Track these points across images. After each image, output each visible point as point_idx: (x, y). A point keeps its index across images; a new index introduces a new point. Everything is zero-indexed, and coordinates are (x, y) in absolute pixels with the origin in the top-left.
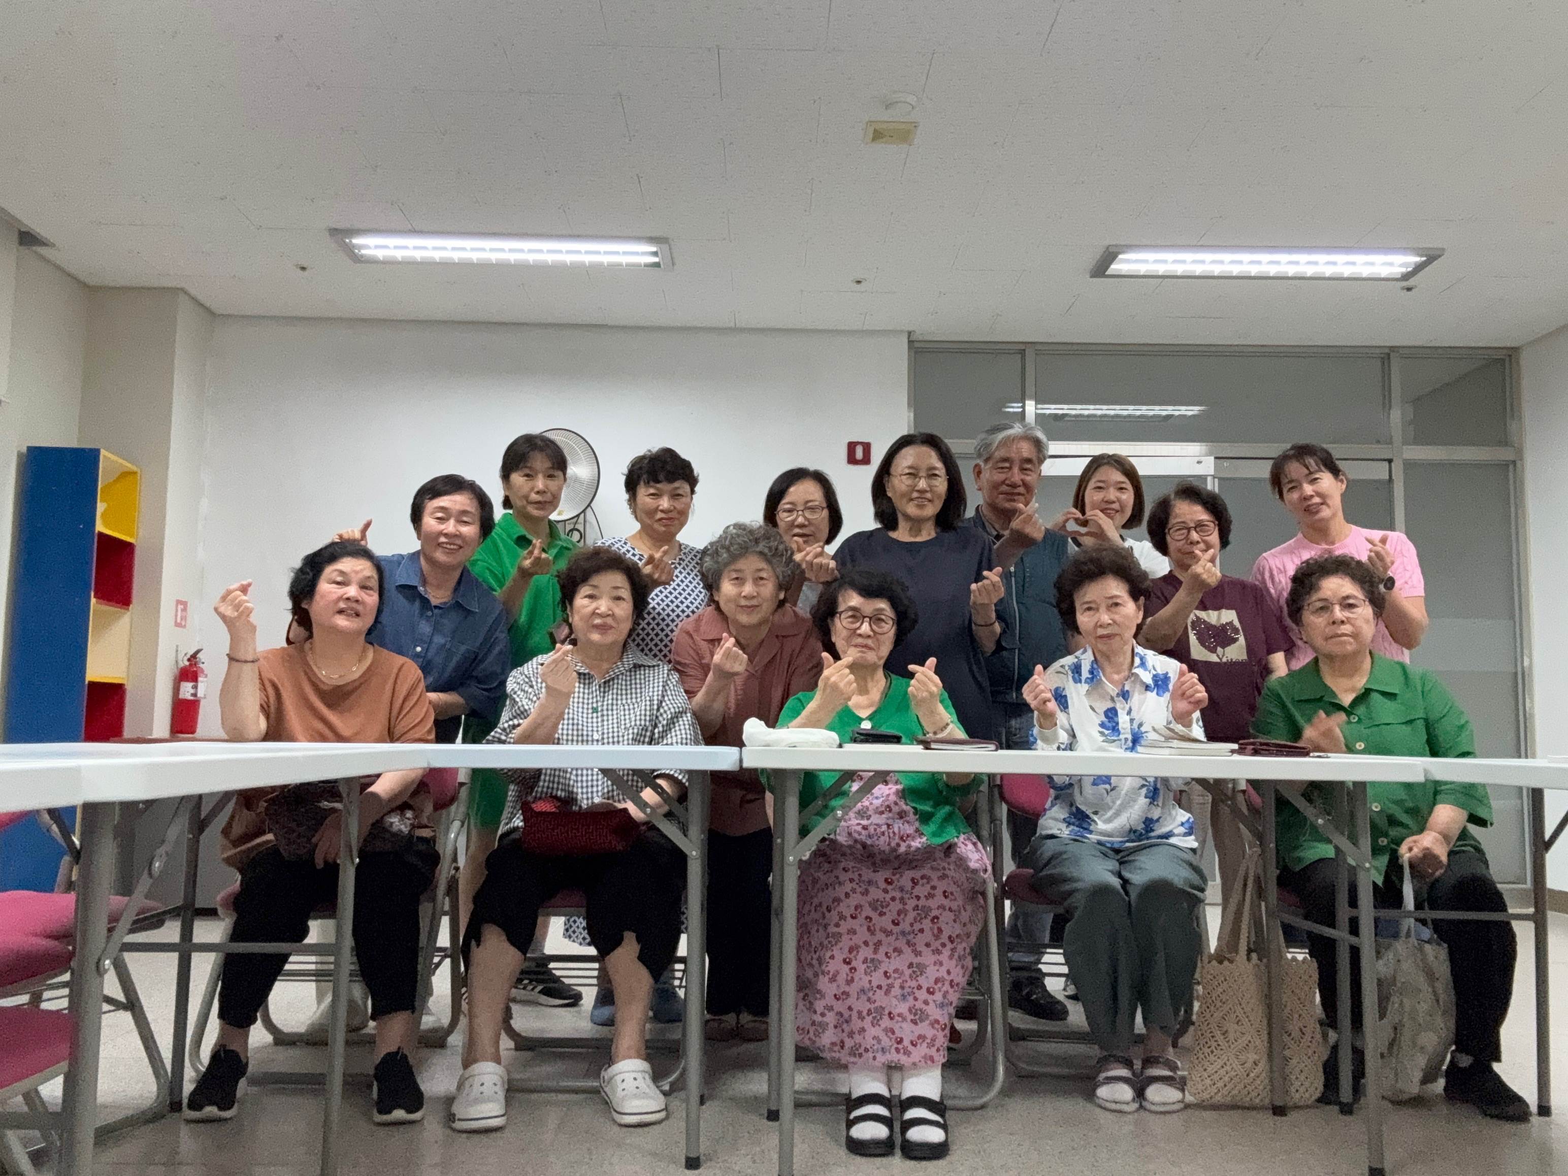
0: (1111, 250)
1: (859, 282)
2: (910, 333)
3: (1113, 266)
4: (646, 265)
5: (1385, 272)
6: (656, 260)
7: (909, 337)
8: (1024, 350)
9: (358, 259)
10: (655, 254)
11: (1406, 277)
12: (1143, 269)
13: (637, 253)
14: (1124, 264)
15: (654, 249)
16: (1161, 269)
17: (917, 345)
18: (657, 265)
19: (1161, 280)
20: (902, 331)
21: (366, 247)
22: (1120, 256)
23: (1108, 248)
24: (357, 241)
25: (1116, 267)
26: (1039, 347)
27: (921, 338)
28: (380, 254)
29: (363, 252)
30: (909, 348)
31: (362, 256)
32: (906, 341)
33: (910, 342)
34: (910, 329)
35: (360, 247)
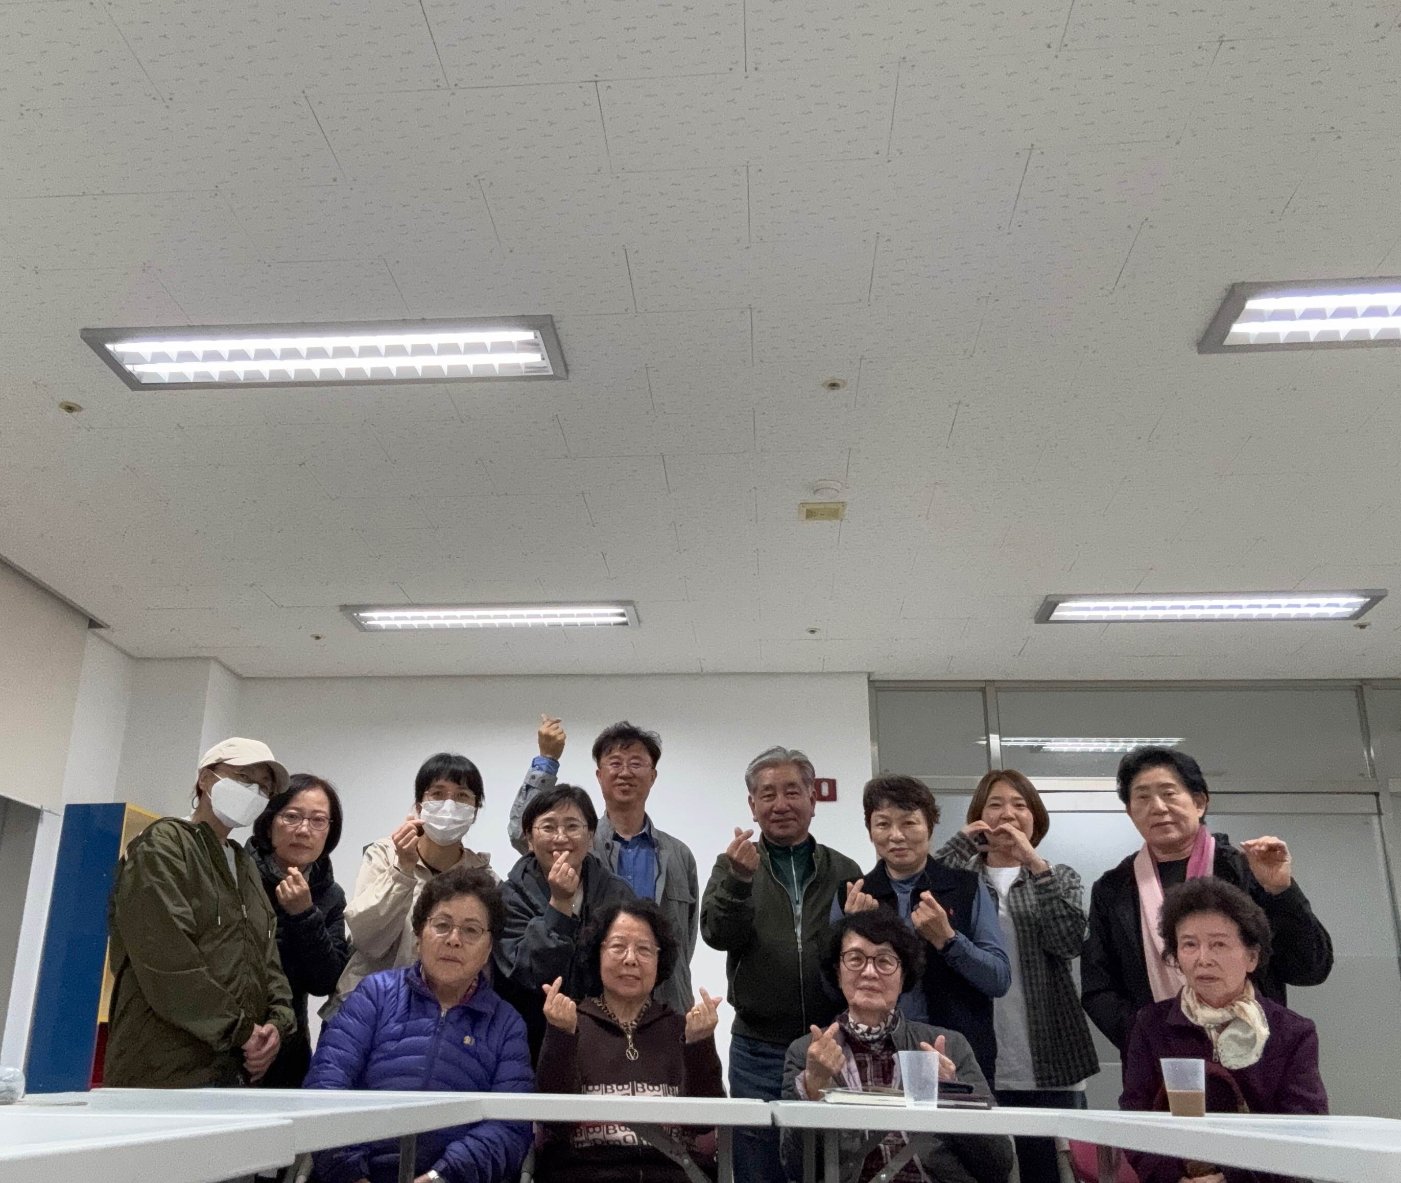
0: (1050, 599)
1: (813, 632)
2: (870, 675)
3: (1055, 613)
4: (615, 624)
5: (1332, 612)
6: (625, 619)
7: (869, 678)
8: (985, 688)
9: (365, 629)
10: (623, 615)
12: (1086, 615)
13: (606, 615)
14: (1065, 611)
15: (621, 611)
16: (1104, 615)
17: (877, 684)
18: (625, 624)
19: (1106, 624)
20: (861, 674)
21: (372, 619)
22: (1060, 605)
23: (1047, 597)
24: (364, 615)
25: (1058, 614)
26: (997, 685)
27: (881, 678)
28: (383, 624)
29: (370, 624)
30: (870, 689)
32: (866, 681)
33: (871, 682)
34: (869, 670)
35: (366, 619)
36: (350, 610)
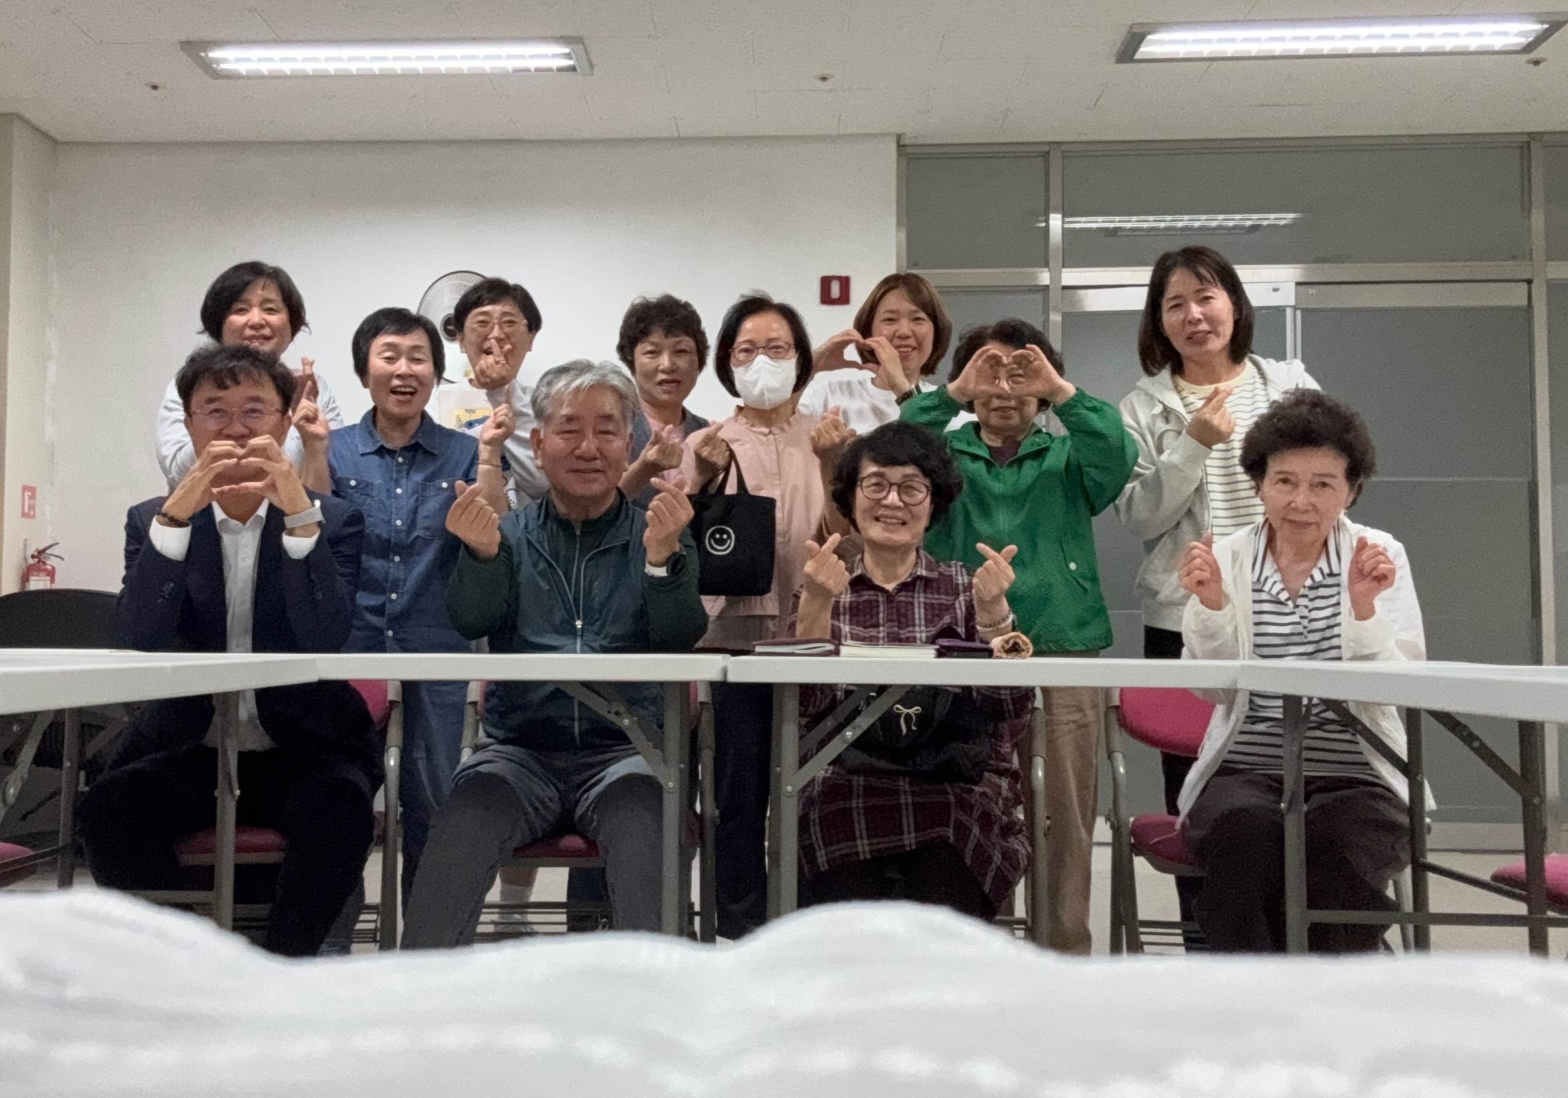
0: (1137, 30)
1: (824, 79)
2: (899, 137)
3: (1141, 49)
4: (560, 70)
5: (1498, 43)
6: (571, 63)
7: (898, 142)
8: (1048, 152)
9: (217, 75)
10: (568, 56)
11: (1528, 48)
12: (1181, 51)
13: (546, 56)
14: (1156, 46)
15: (567, 50)
16: (1206, 50)
17: (910, 150)
18: (573, 69)
19: (1209, 63)
20: (887, 135)
21: (225, 61)
22: (1149, 37)
23: (1131, 28)
24: (214, 54)
25: (1145, 50)
26: (1064, 148)
27: (914, 141)
28: (243, 68)
29: (223, 66)
30: (899, 155)
31: (222, 70)
32: (894, 145)
33: (901, 147)
34: (899, 131)
35: (218, 61)
36: (194, 48)
